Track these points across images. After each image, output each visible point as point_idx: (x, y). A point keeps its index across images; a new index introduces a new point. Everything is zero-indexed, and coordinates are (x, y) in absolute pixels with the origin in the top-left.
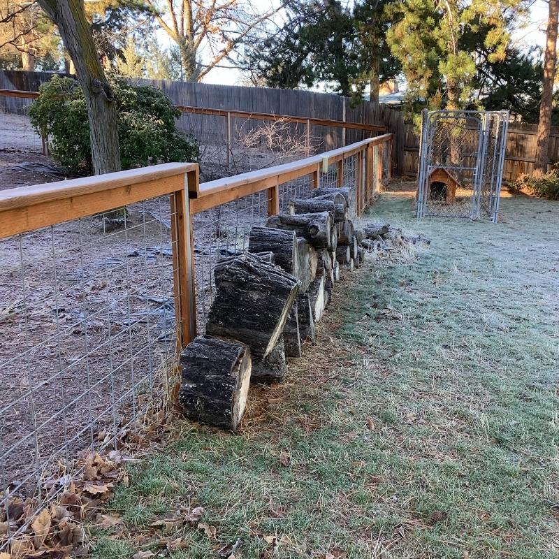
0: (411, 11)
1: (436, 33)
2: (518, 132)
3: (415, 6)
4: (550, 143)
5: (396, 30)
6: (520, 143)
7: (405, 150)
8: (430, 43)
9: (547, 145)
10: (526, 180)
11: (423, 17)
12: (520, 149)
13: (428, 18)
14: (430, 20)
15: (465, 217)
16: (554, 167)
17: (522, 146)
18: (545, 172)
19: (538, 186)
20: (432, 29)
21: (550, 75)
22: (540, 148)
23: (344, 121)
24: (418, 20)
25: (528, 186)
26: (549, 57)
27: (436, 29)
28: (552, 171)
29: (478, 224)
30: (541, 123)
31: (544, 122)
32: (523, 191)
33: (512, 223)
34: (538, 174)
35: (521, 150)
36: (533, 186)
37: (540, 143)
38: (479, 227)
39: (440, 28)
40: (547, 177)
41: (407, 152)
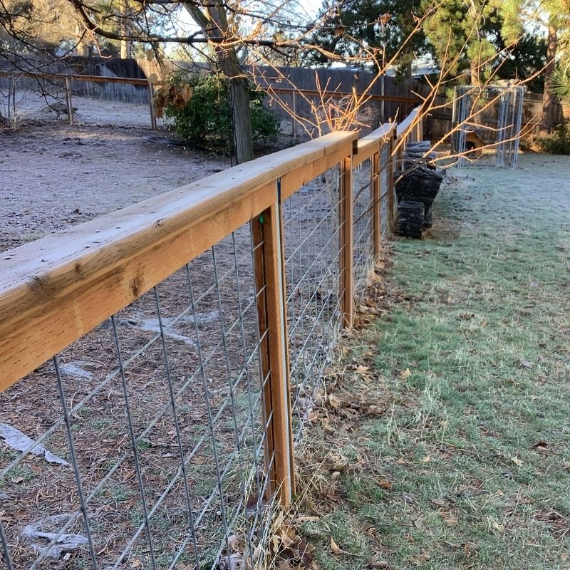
0: (443, 6)
1: (463, 25)
2: (529, 101)
3: (447, 3)
4: (553, 108)
5: (430, 21)
6: (529, 110)
7: (435, 118)
8: (458, 32)
9: (550, 111)
10: (534, 140)
11: (453, 11)
12: (528, 114)
13: (457, 12)
14: (459, 14)
15: (493, 166)
16: (556, 129)
17: (530, 112)
18: (549, 133)
19: (544, 144)
20: (461, 21)
21: (552, 54)
22: (545, 113)
23: (383, 95)
24: (449, 14)
25: (536, 144)
26: (551, 39)
27: (464, 21)
28: (555, 132)
29: (504, 170)
30: (545, 93)
31: (548, 92)
32: (531, 148)
33: (527, 169)
34: (544, 134)
35: (529, 116)
36: (540, 144)
37: (545, 109)
38: (503, 172)
39: (466, 20)
40: (551, 136)
41: (436, 120)
